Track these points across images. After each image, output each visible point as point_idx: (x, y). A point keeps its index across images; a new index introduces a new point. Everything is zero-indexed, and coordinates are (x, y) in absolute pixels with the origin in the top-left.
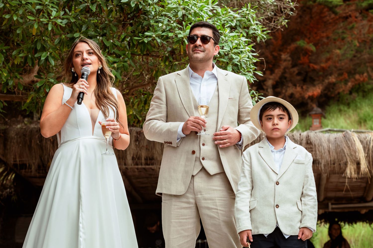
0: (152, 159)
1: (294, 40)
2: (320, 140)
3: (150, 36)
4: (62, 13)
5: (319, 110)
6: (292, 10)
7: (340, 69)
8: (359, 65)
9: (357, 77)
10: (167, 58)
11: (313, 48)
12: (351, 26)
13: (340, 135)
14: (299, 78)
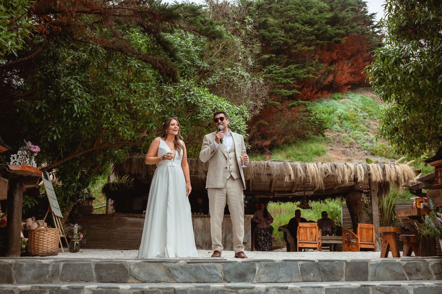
0: (197, 172)
1: (258, 120)
2: (273, 165)
3: (200, 117)
4: (160, 106)
5: (269, 151)
6: (261, 106)
7: (279, 133)
8: (287, 131)
9: (286, 137)
10: (207, 127)
11: (267, 124)
12: (284, 114)
13: (282, 163)
14: (260, 137)
